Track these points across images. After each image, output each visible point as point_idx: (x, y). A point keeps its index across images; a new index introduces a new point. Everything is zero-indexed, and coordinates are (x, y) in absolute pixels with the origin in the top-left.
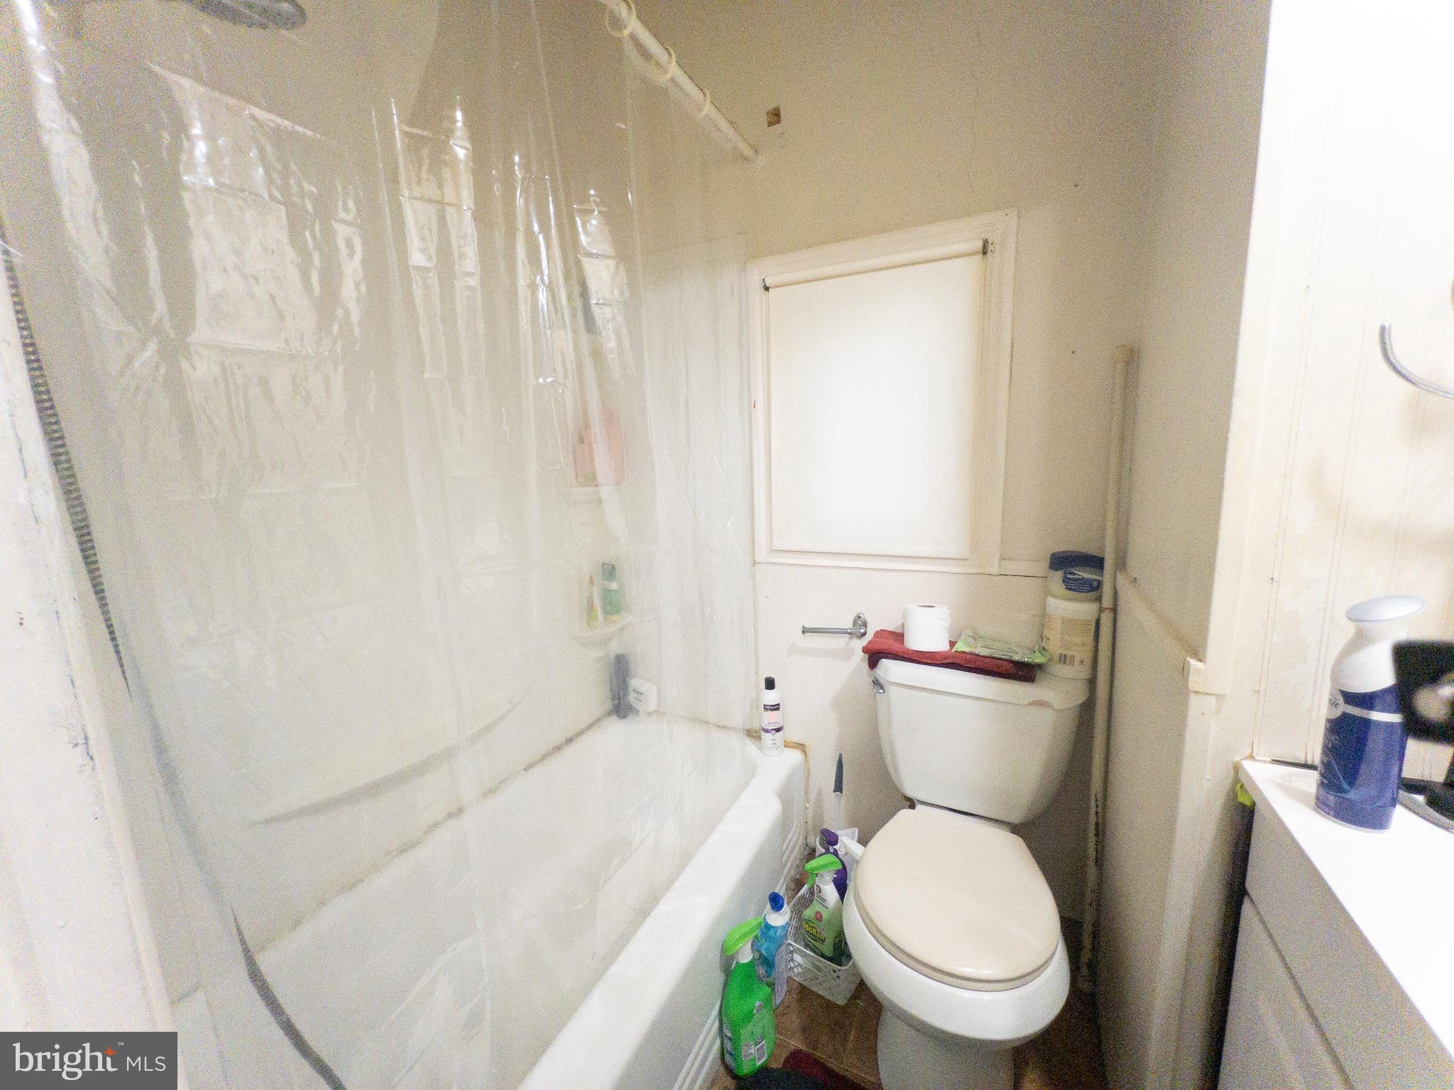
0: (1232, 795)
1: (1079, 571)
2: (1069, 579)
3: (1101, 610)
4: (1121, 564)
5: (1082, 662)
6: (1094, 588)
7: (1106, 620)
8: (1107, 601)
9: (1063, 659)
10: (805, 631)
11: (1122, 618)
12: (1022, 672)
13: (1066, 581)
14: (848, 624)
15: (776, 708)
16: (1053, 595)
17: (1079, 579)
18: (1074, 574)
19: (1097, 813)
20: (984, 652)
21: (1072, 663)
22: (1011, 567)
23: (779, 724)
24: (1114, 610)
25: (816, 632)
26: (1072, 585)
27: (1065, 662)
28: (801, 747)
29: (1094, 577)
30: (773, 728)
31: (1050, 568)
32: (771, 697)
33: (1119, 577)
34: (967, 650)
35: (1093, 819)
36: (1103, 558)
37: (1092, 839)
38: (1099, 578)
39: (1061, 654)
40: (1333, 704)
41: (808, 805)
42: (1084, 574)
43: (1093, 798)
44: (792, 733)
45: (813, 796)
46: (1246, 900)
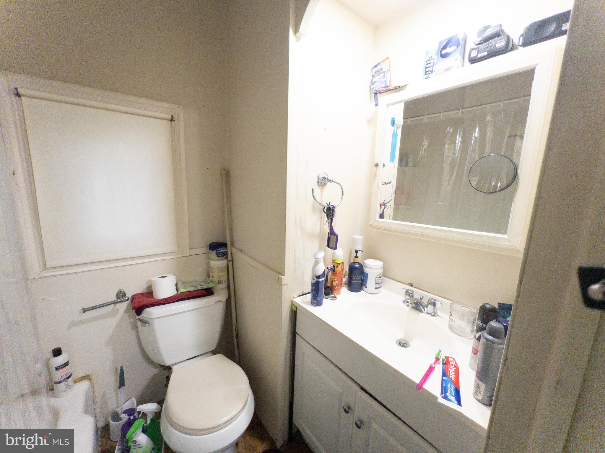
0: (292, 309)
1: (221, 249)
2: (218, 253)
3: (228, 261)
4: (232, 245)
5: (225, 281)
6: (225, 254)
7: (230, 264)
8: (230, 259)
9: (219, 282)
10: (85, 311)
11: (235, 262)
12: (208, 292)
13: (217, 254)
14: (114, 298)
15: (66, 364)
16: (212, 260)
17: (221, 253)
18: (219, 251)
19: (236, 331)
20: (192, 289)
21: (222, 283)
22: (194, 252)
23: (69, 373)
24: (232, 260)
25: (94, 309)
26: (219, 255)
27: (220, 283)
28: (87, 377)
29: (225, 251)
30: (66, 377)
31: (210, 250)
32: (60, 360)
33: (232, 248)
34: (185, 290)
35: (235, 333)
36: (227, 243)
37: (235, 340)
38: (226, 251)
39: (219, 281)
40: (313, 279)
41: (96, 407)
42: (222, 250)
43: (234, 326)
44: (78, 373)
45: (98, 400)
46: (297, 336)
